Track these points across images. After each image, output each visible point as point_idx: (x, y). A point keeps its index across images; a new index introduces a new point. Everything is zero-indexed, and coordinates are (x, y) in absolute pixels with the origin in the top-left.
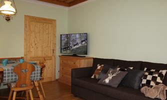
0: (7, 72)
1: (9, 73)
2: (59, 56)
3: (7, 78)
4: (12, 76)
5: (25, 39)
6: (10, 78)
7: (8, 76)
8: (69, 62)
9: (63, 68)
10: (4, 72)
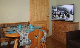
0: (22, 37)
1: (24, 38)
2: (52, 21)
3: (22, 42)
4: (26, 40)
5: (30, 10)
6: (25, 42)
7: (24, 41)
8: (60, 25)
9: (55, 29)
10: (21, 37)
